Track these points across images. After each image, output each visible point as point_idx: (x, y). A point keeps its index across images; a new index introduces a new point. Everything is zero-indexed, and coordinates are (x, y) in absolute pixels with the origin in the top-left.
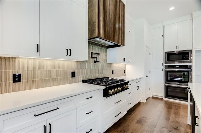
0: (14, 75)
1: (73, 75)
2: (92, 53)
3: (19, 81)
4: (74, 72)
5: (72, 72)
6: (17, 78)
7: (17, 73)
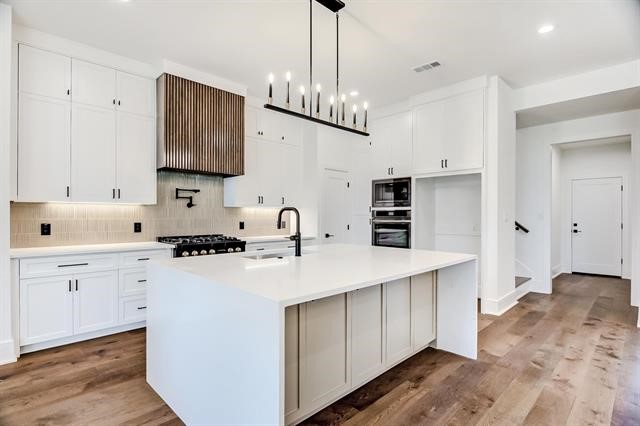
0: (43, 225)
1: (138, 228)
2: (177, 190)
4: (140, 224)
5: (136, 224)
6: (46, 230)
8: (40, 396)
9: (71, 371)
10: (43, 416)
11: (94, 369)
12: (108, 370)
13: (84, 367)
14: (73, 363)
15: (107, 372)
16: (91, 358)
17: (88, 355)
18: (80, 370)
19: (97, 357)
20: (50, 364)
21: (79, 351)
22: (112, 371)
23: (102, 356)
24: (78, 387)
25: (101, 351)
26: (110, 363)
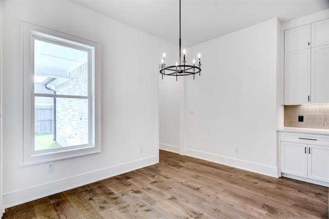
3: (302, 121)
7: (301, 115)
8: (273, 196)
9: (295, 194)
10: (267, 204)
11: (307, 199)
12: (313, 204)
13: (302, 196)
14: (299, 191)
15: (311, 205)
16: (310, 194)
17: (310, 192)
18: (300, 196)
19: (314, 196)
20: (289, 186)
21: (308, 188)
22: (314, 206)
23: (316, 196)
24: (291, 203)
25: (319, 194)
26: (318, 202)
